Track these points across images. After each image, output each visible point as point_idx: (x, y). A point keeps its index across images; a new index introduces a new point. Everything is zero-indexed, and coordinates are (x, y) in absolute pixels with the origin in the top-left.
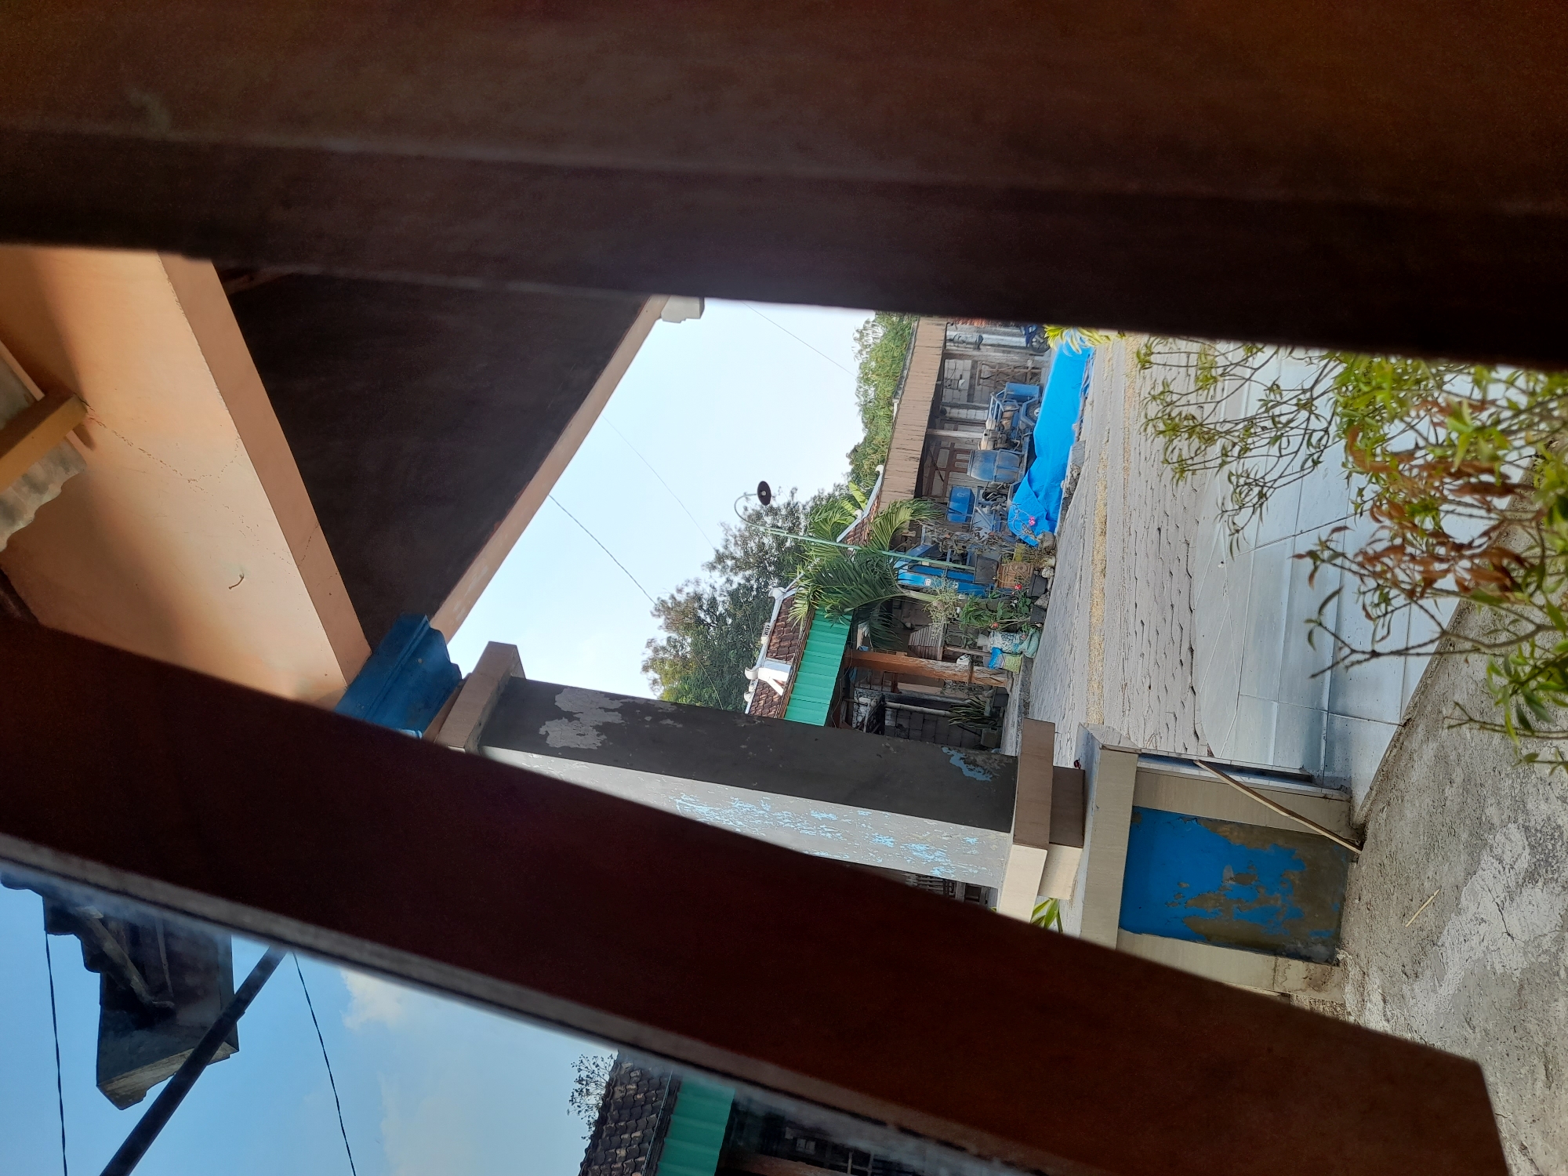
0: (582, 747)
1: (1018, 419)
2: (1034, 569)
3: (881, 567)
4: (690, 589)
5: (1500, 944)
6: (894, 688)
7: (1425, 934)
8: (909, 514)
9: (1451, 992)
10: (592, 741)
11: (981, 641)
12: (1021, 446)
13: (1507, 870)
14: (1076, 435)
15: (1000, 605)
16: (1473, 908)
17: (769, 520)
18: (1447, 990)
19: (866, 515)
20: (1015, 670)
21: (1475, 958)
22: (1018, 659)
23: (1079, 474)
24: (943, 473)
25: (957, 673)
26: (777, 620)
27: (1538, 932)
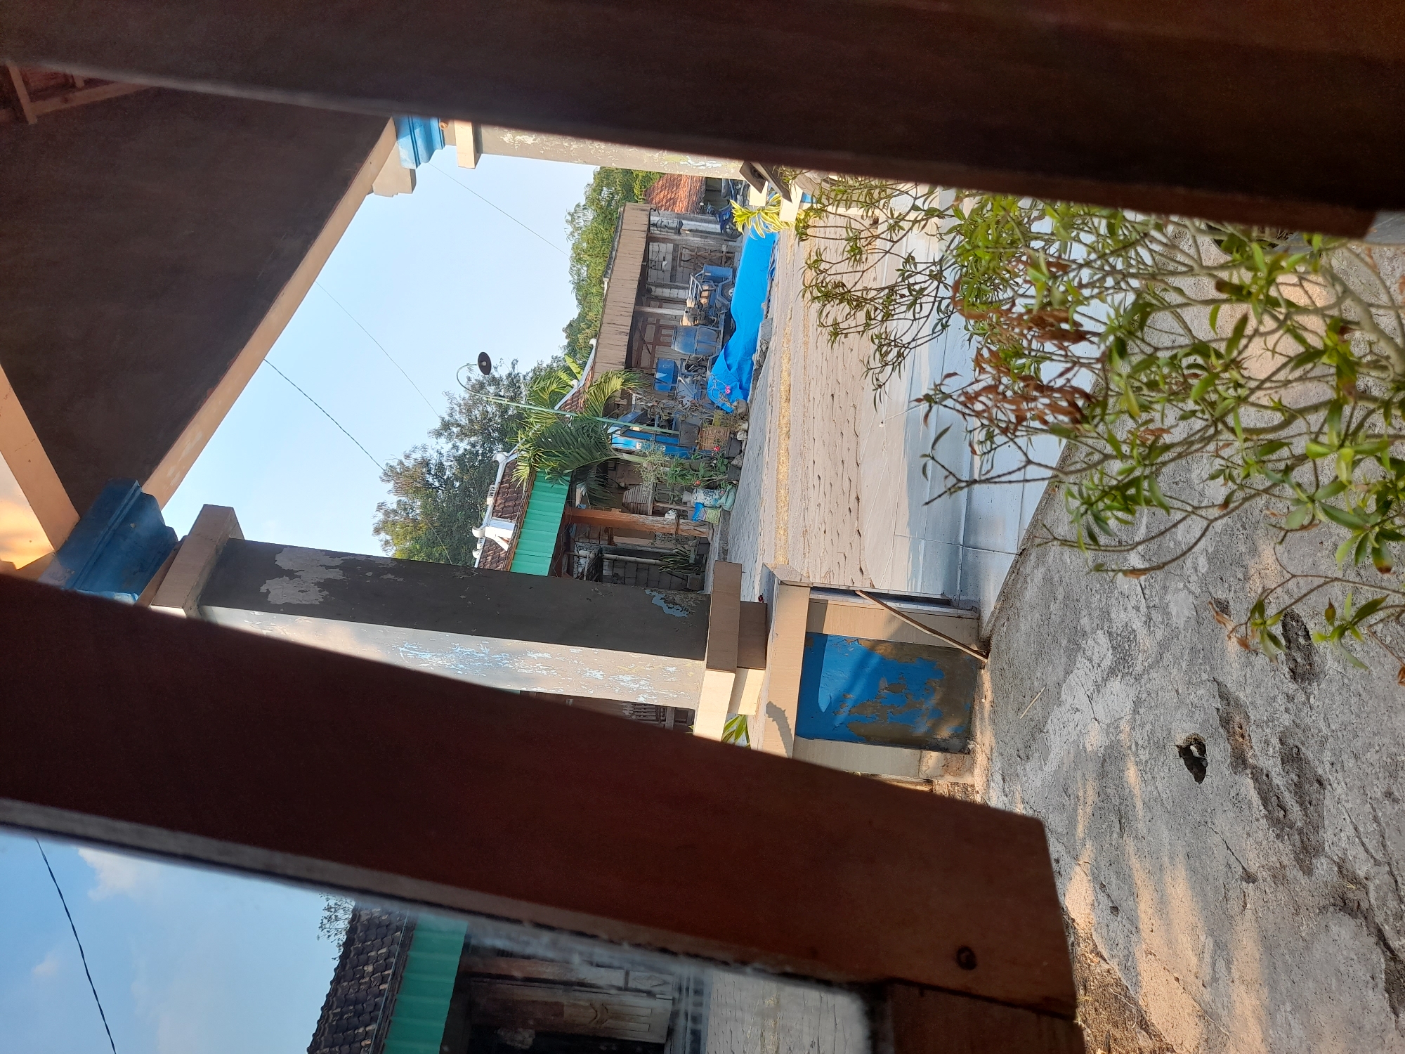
0: (304, 602)
1: (715, 299)
2: (730, 433)
3: (596, 433)
4: (418, 455)
5: (1089, 728)
6: (610, 541)
7: (1033, 724)
8: (620, 383)
9: (1053, 769)
10: (314, 596)
11: (686, 497)
12: (718, 323)
13: (1095, 668)
14: (765, 313)
15: (702, 465)
16: (1070, 701)
17: (492, 389)
18: (1050, 768)
19: (581, 385)
20: (716, 523)
21: (1071, 740)
22: (717, 513)
23: (767, 348)
24: (650, 347)
25: (667, 526)
26: (502, 482)
27: (1117, 716)
